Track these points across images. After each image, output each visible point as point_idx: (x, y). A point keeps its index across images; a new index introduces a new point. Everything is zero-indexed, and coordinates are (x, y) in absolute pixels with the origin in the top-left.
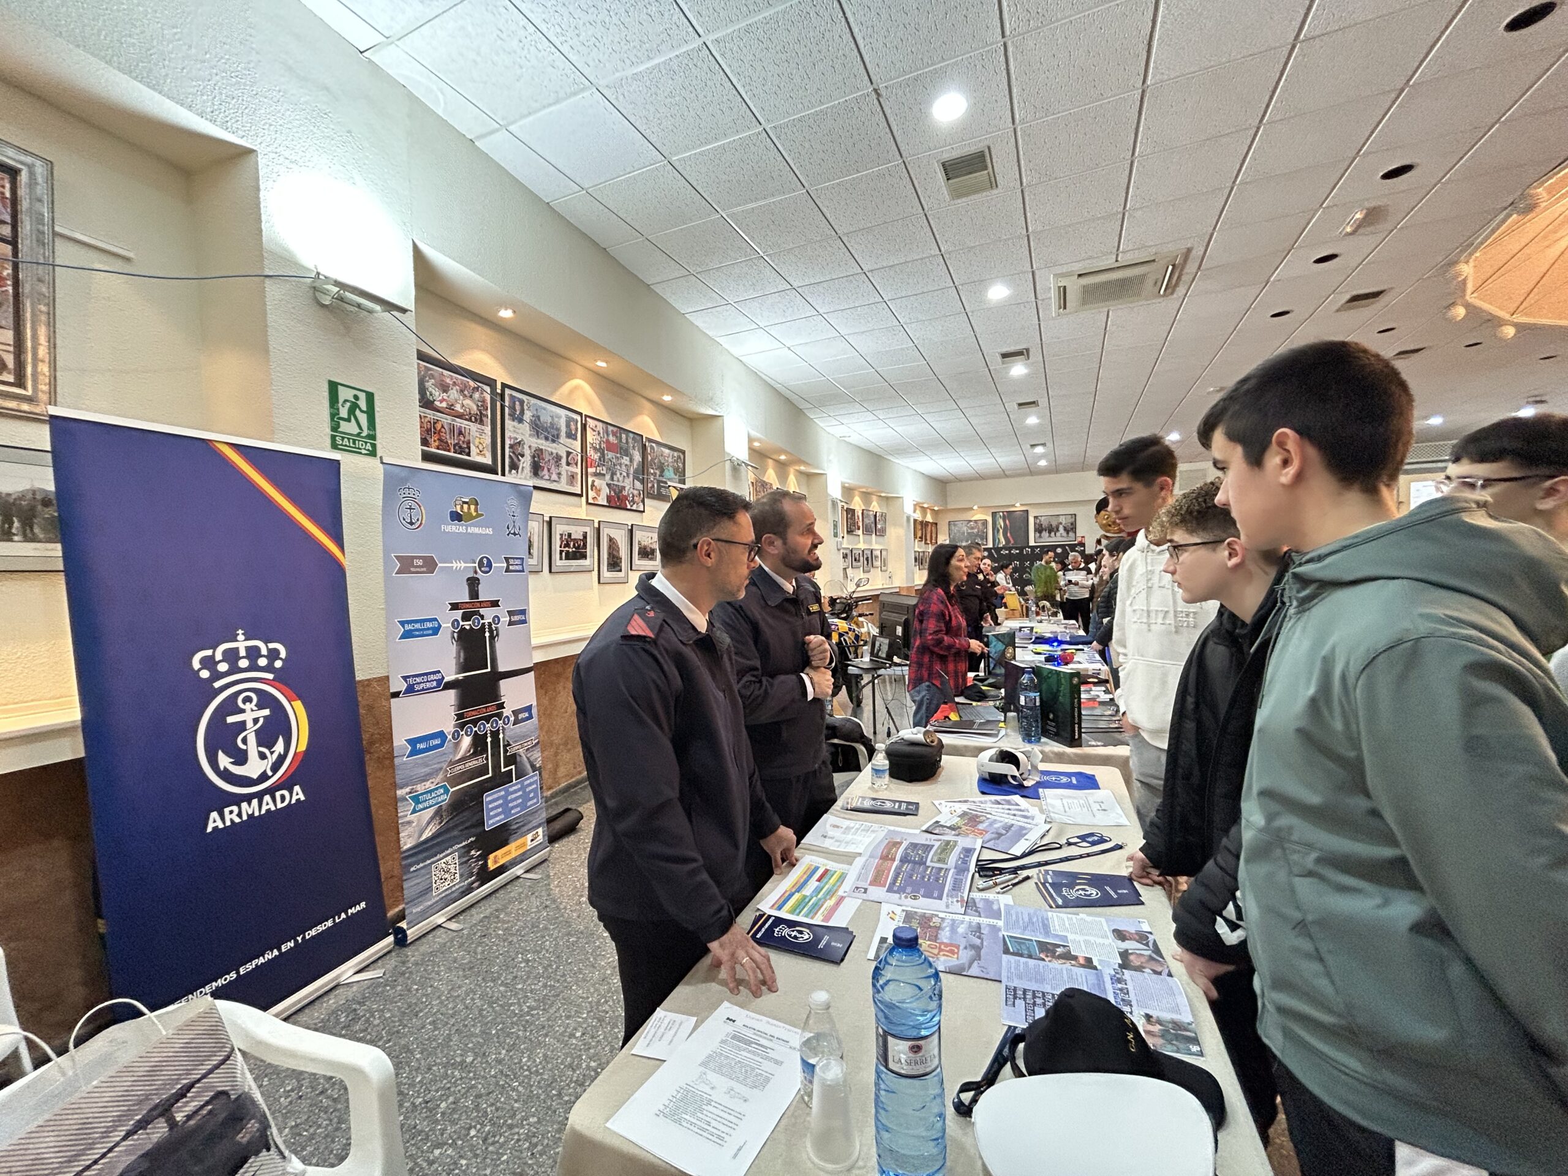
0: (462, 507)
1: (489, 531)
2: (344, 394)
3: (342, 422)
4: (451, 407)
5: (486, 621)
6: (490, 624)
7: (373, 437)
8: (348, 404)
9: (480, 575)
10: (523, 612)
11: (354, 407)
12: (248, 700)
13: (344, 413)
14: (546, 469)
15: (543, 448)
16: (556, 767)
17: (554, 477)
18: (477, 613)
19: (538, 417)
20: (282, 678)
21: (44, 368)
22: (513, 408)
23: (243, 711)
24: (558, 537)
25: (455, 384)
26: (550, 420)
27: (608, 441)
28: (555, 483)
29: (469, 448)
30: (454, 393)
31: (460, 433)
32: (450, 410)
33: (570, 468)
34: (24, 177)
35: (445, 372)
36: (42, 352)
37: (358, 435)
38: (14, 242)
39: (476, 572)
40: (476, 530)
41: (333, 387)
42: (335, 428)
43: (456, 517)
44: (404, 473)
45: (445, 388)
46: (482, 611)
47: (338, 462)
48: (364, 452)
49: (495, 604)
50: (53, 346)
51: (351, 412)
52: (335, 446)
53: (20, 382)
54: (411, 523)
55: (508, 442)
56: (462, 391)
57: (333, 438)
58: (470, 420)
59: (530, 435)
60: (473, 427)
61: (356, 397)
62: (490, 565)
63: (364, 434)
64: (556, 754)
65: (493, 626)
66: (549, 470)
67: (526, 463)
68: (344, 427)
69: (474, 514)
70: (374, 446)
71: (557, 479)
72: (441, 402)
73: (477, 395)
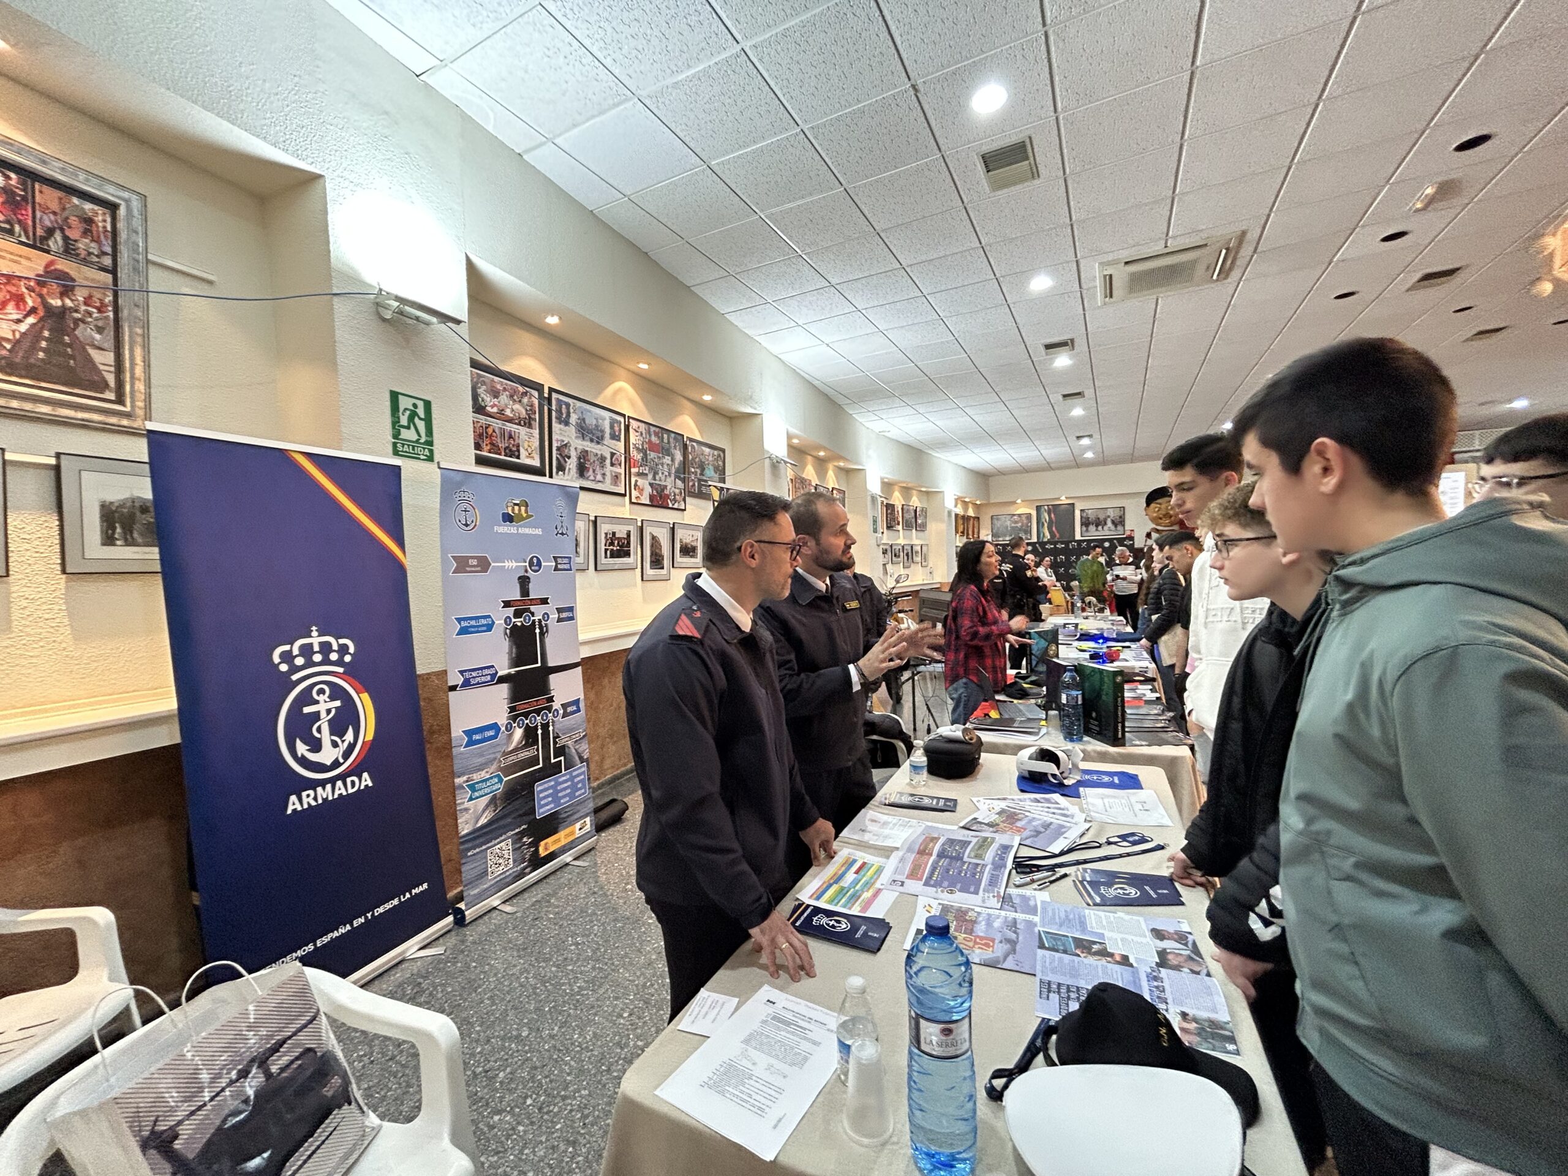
0: (513, 510)
1: (539, 532)
2: (404, 403)
3: (402, 430)
4: (501, 411)
5: (536, 618)
6: (540, 621)
7: (430, 443)
8: (408, 412)
9: (530, 573)
10: (571, 609)
11: (413, 415)
12: (321, 692)
13: (404, 421)
14: (591, 470)
15: (588, 449)
16: (603, 759)
17: (599, 477)
18: (528, 610)
19: (584, 420)
20: (351, 672)
21: (140, 386)
22: (559, 411)
24: (603, 536)
25: (505, 389)
26: (594, 422)
27: (650, 442)
28: (600, 484)
29: (518, 451)
30: (504, 398)
31: (510, 437)
32: (501, 415)
33: (614, 469)
34: (122, 212)
35: (496, 379)
36: (139, 371)
37: (417, 441)
38: (114, 271)
39: (526, 571)
40: (527, 531)
41: (394, 396)
42: (396, 435)
43: (508, 518)
44: (458, 477)
45: (496, 394)
46: (533, 608)
47: (399, 468)
48: (422, 457)
49: (544, 601)
50: (147, 365)
51: (411, 419)
52: (396, 453)
53: (120, 400)
54: (467, 525)
55: (555, 445)
56: (511, 396)
57: (395, 445)
58: (519, 424)
59: (577, 437)
60: (523, 431)
61: (415, 406)
62: (539, 564)
63: (422, 441)
64: (602, 746)
65: (543, 623)
66: (594, 471)
67: (572, 464)
68: (405, 434)
69: (525, 515)
71: (601, 479)
72: (492, 407)
73: (525, 400)
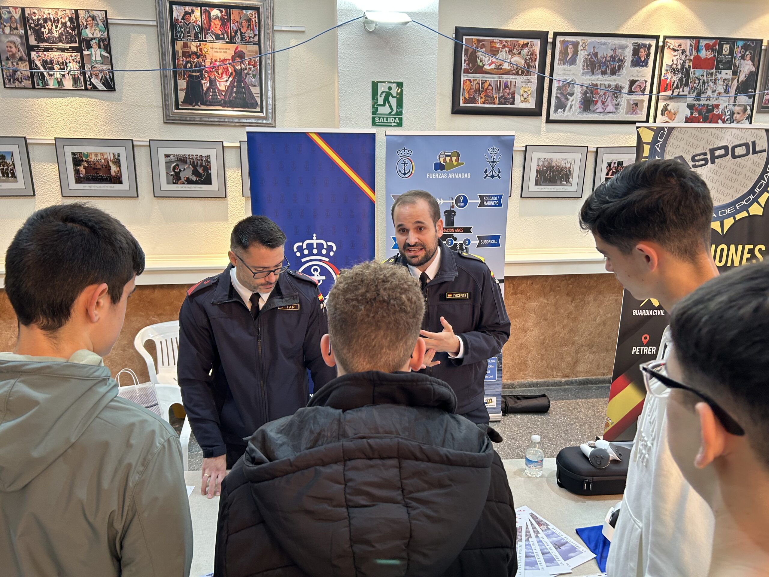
0: (445, 159)
1: (468, 176)
2: (382, 88)
3: (379, 108)
4: (499, 67)
5: (458, 242)
6: (461, 245)
7: (401, 113)
8: (384, 94)
9: (456, 209)
11: (388, 95)
12: (316, 270)
13: (381, 101)
14: (600, 103)
15: (599, 82)
17: (610, 108)
18: (452, 236)
19: (596, 54)
20: (333, 261)
21: (270, 101)
22: (564, 53)
23: (314, 275)
24: (605, 165)
25: (504, 46)
26: (610, 53)
28: (611, 115)
29: (514, 98)
30: (503, 55)
31: (506, 86)
32: (499, 70)
33: (633, 97)
34: (262, 10)
35: (495, 39)
36: (270, 93)
37: (390, 113)
38: (259, 44)
39: (453, 207)
40: (456, 176)
41: (375, 86)
42: (374, 112)
43: (439, 167)
44: (400, 140)
45: (494, 52)
46: (455, 235)
47: (374, 134)
48: (393, 124)
49: (467, 230)
50: (274, 89)
51: (386, 99)
52: (374, 124)
54: (405, 174)
55: (555, 85)
56: (511, 51)
57: (373, 119)
58: (517, 74)
59: (583, 74)
60: (519, 80)
61: (390, 88)
62: (465, 201)
63: (394, 113)
65: (464, 246)
66: (603, 103)
67: (575, 101)
68: (381, 110)
69: (455, 163)
70: (401, 119)
71: (614, 110)
72: (490, 65)
73: (525, 51)
